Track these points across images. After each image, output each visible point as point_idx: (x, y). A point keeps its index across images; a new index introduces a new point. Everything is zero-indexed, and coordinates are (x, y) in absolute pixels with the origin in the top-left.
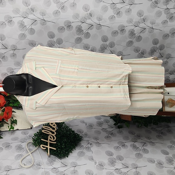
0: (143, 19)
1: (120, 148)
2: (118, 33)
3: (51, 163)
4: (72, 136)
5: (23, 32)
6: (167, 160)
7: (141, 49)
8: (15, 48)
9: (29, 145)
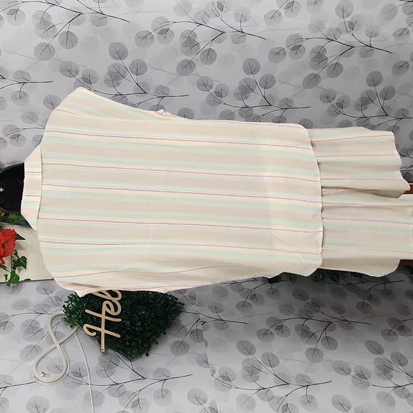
0: (351, 23)
1: (272, 333)
2: (285, 53)
3: (108, 368)
4: (159, 303)
5: (46, 41)
6: (379, 367)
7: (338, 96)
8: (23, 80)
9: (56, 321)
